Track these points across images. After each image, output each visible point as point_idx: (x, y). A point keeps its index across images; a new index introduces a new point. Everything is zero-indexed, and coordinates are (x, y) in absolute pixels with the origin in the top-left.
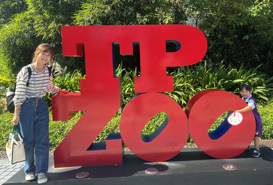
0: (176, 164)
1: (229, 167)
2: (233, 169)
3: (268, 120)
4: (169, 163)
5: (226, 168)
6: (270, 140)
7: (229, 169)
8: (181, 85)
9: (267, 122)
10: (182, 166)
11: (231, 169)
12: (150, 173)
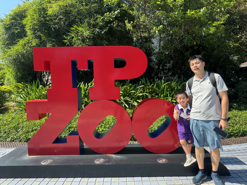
1: (162, 161)
2: (165, 162)
4: (115, 156)
8: (141, 94)
10: (125, 158)
12: (98, 163)
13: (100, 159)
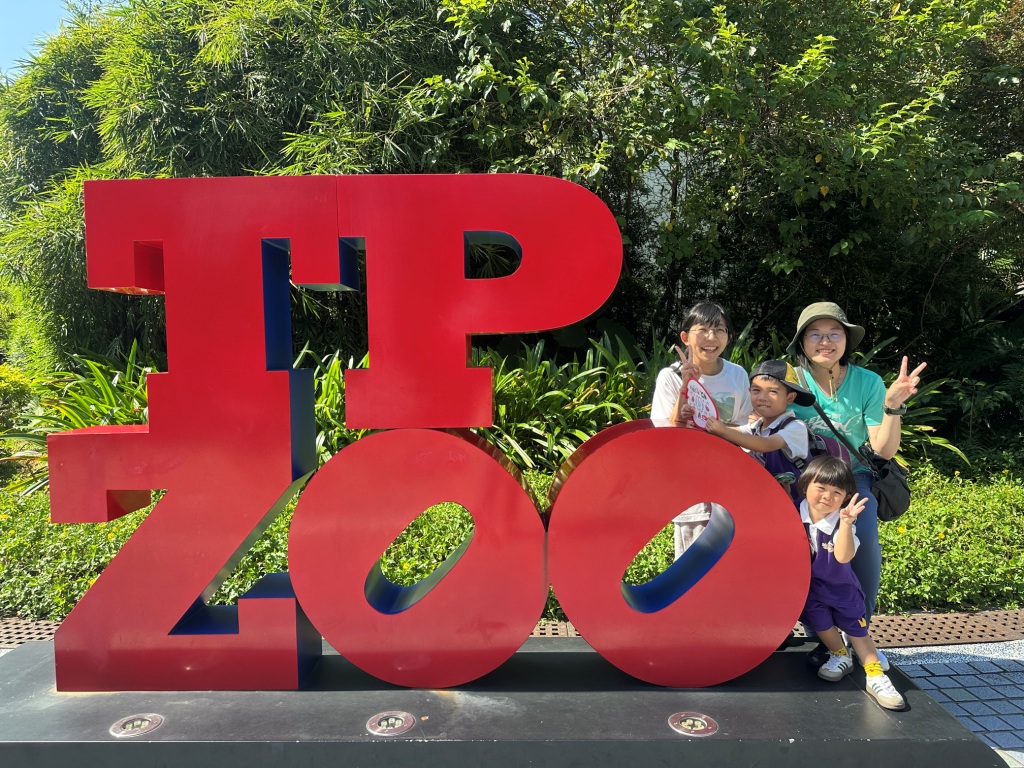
0: (491, 702)
1: (693, 726)
2: (706, 731)
3: (891, 542)
4: (468, 698)
5: (678, 727)
6: (894, 618)
7: (689, 731)
8: (592, 408)
9: (890, 550)
10: (514, 708)
11: (697, 732)
12: (383, 731)
13: (393, 713)
